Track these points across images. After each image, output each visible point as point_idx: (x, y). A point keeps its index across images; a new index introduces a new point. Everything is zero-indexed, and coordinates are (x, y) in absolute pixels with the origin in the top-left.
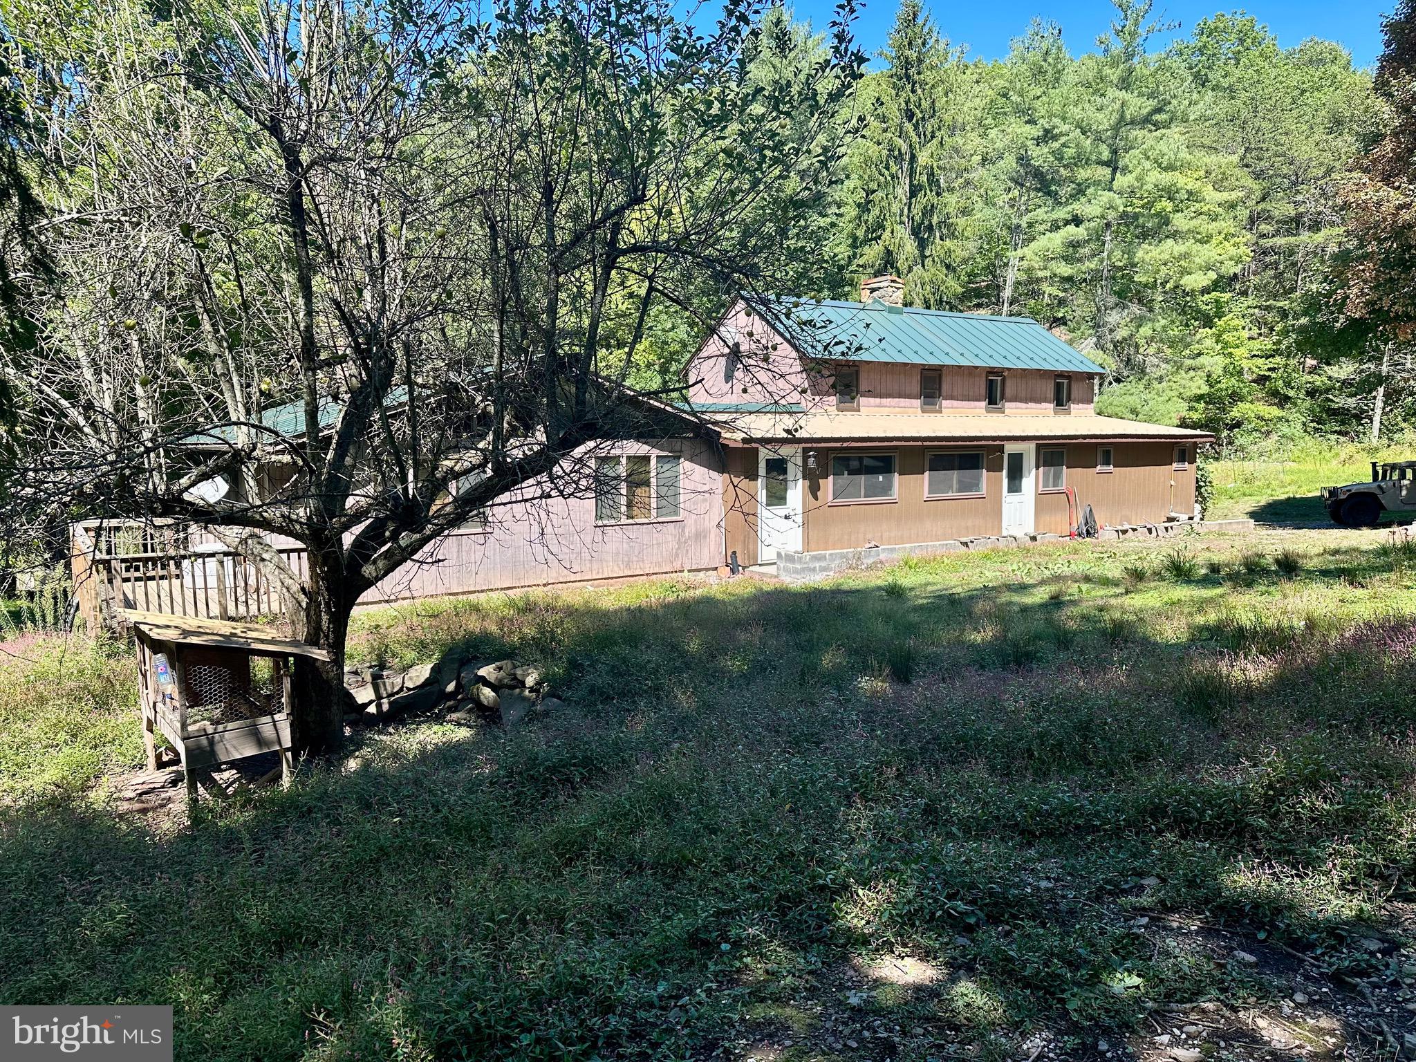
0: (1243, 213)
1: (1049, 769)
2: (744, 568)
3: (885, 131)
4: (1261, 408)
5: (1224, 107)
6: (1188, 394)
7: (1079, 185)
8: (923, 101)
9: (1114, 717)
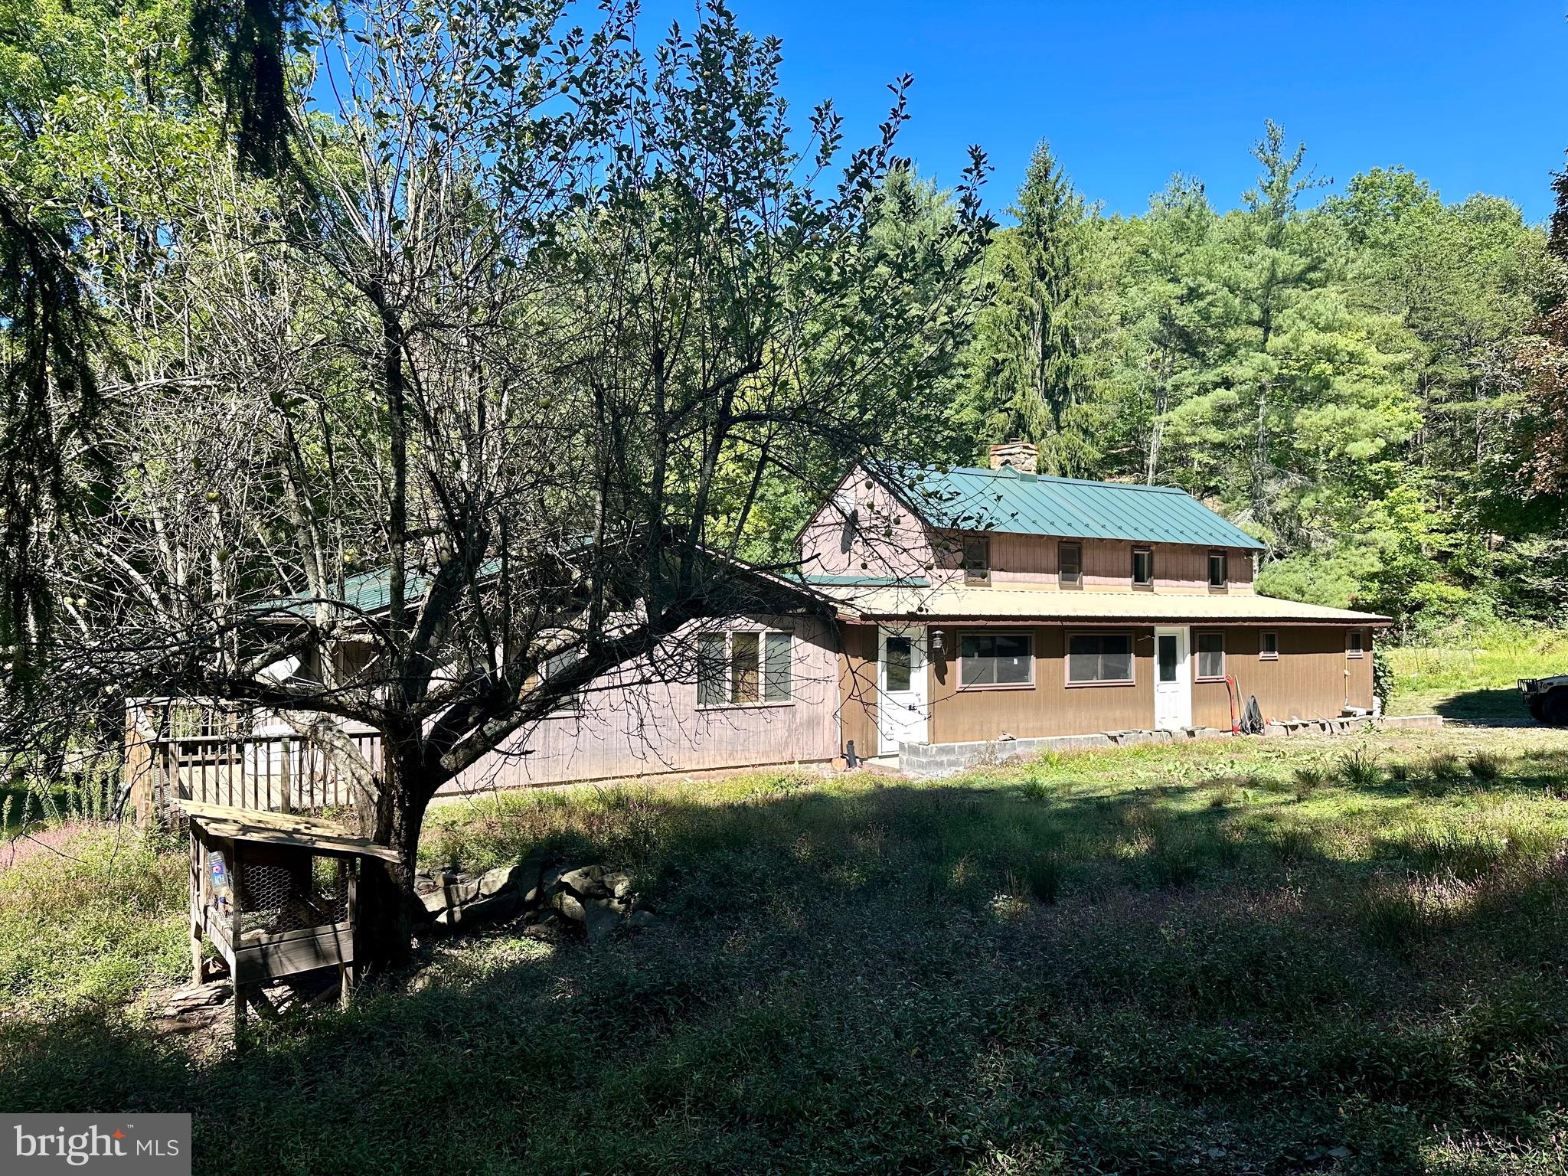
0: (1411, 377)
1: (1215, 1011)
2: (862, 760)
3: (1015, 290)
4: (1443, 588)
5: (1385, 264)
6: (1359, 572)
7: (1228, 345)
8: (1056, 260)
9: (1290, 949)
